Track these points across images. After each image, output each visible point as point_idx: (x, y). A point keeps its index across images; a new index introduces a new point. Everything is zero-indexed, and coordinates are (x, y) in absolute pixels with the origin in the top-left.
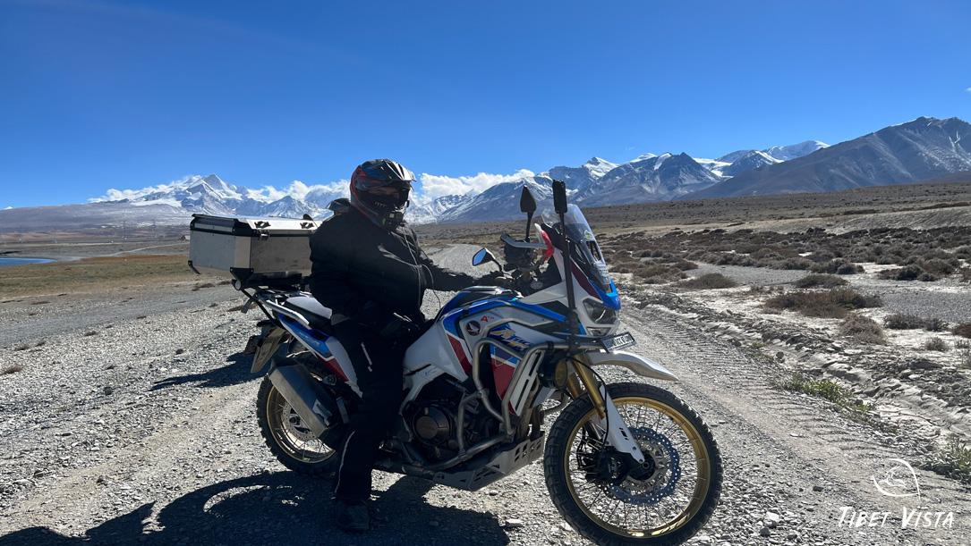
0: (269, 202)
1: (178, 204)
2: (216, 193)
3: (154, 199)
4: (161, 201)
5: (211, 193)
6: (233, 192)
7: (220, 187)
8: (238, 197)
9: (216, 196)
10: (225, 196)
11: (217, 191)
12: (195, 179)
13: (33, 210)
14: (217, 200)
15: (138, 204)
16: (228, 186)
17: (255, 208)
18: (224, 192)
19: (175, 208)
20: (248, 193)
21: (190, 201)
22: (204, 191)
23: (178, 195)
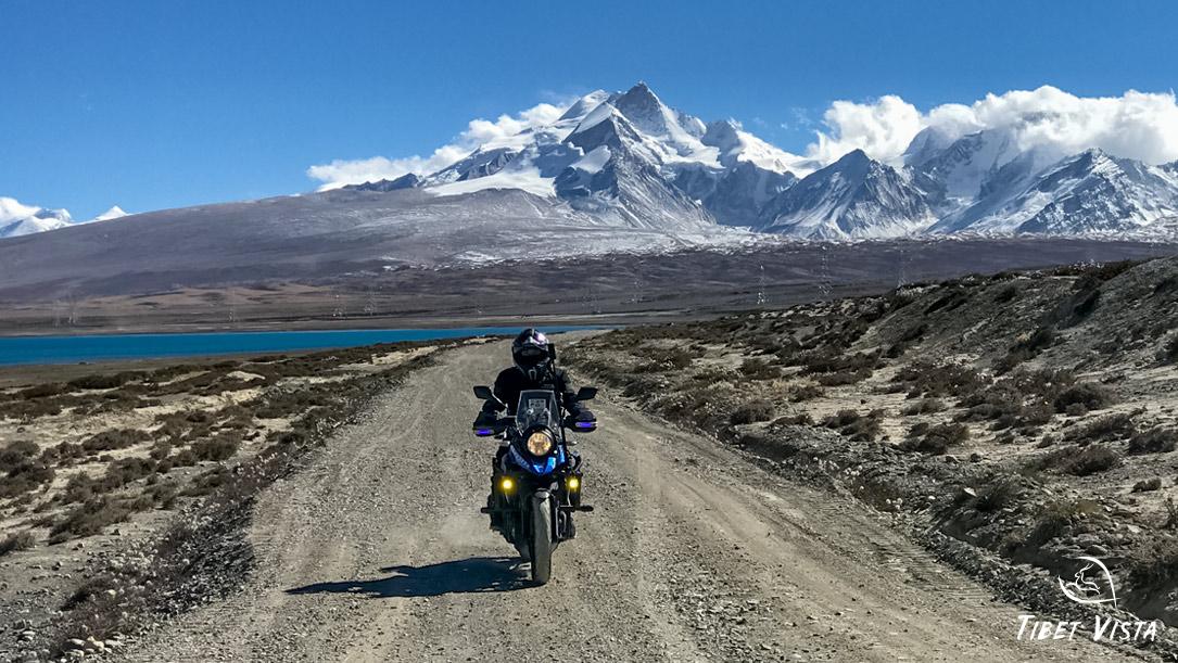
0: (801, 174)
1: (546, 187)
2: (647, 146)
3: (482, 172)
4: (501, 179)
5: (635, 147)
6: (694, 143)
7: (659, 128)
8: (708, 157)
9: (648, 158)
10: (671, 158)
11: (651, 140)
12: (591, 101)
13: (189, 216)
14: (652, 171)
15: (444, 191)
16: (682, 121)
17: (760, 196)
18: (672, 143)
19: (539, 200)
20: (739, 144)
21: (578, 175)
22: (615, 143)
23: (549, 158)
